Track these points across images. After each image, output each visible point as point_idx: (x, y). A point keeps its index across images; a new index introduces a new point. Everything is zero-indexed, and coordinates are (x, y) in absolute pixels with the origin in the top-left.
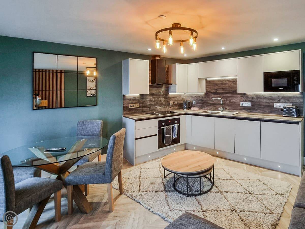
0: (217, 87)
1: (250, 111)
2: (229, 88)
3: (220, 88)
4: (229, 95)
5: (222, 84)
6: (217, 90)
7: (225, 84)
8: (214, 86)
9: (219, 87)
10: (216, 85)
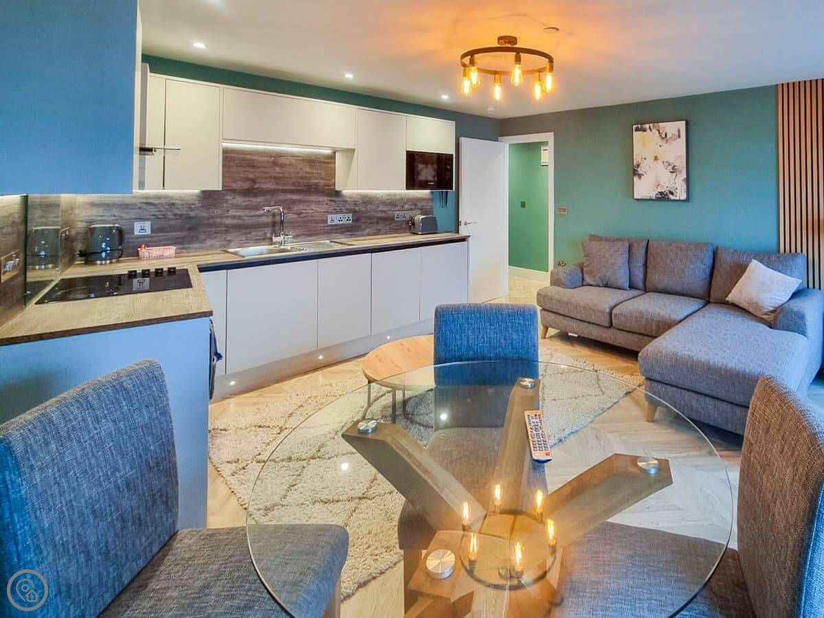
0: (257, 174)
1: (350, 233)
2: (296, 178)
3: (269, 175)
4: (295, 197)
5: (275, 164)
6: (254, 181)
7: (282, 166)
8: (244, 169)
9: (263, 172)
10: (254, 167)
